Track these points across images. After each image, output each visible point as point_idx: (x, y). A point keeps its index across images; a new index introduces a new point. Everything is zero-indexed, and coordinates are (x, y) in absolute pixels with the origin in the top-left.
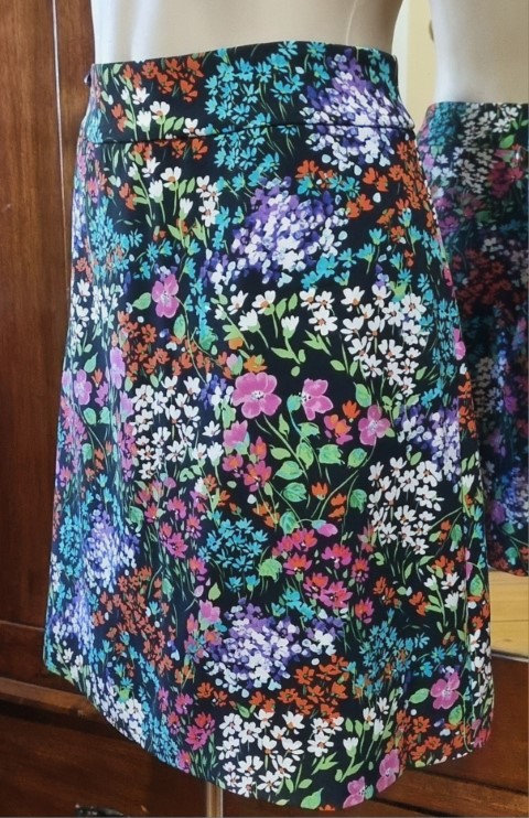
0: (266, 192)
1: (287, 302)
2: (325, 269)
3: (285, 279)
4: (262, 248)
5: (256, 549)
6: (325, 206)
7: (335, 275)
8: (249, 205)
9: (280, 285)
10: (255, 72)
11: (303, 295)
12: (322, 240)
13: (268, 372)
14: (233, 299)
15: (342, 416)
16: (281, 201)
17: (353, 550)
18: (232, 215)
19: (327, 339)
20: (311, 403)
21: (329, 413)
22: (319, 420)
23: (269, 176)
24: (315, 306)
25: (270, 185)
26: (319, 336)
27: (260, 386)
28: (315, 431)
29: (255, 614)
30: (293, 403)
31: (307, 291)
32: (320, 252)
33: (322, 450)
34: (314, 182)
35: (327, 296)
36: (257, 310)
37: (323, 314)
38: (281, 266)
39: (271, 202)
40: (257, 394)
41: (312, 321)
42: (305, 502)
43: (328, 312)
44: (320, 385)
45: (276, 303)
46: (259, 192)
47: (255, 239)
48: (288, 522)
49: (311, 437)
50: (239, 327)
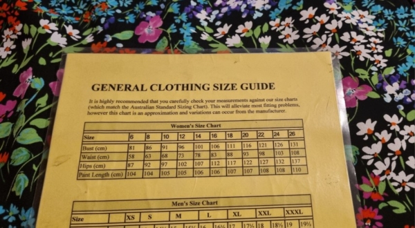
1: (261, 28)
2: (284, 5)
3: (257, 15)
7: (292, 6)
9: (255, 17)
11: (272, 23)
14: (219, 30)
19: (294, 45)
24: (281, 28)
26: (287, 45)
31: (274, 20)
35: (289, 20)
36: (239, 34)
37: (288, 31)
38: (254, 7)
41: (280, 37)
43: (291, 29)
45: (253, 28)
50: (226, 45)
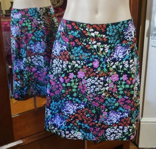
0: (117, 46)
1: (120, 63)
2: (127, 57)
4: (116, 55)
5: (114, 102)
6: (127, 48)
7: (129, 58)
8: (114, 48)
9: (119, 60)
10: (116, 27)
12: (126, 53)
13: (117, 74)
15: (129, 80)
16: (120, 47)
17: (131, 100)
18: (111, 50)
19: (127, 68)
20: (124, 78)
21: (127, 80)
22: (125, 81)
23: (118, 44)
24: (125, 63)
25: (118, 45)
27: (116, 76)
28: (125, 83)
29: (114, 112)
30: (121, 78)
31: (124, 61)
32: (126, 55)
33: (126, 86)
34: (125, 44)
36: (115, 65)
38: (120, 58)
39: (118, 48)
40: (115, 78)
42: (123, 94)
43: (127, 64)
44: (126, 75)
46: (116, 46)
47: (115, 54)
48: (120, 97)
49: (124, 84)
